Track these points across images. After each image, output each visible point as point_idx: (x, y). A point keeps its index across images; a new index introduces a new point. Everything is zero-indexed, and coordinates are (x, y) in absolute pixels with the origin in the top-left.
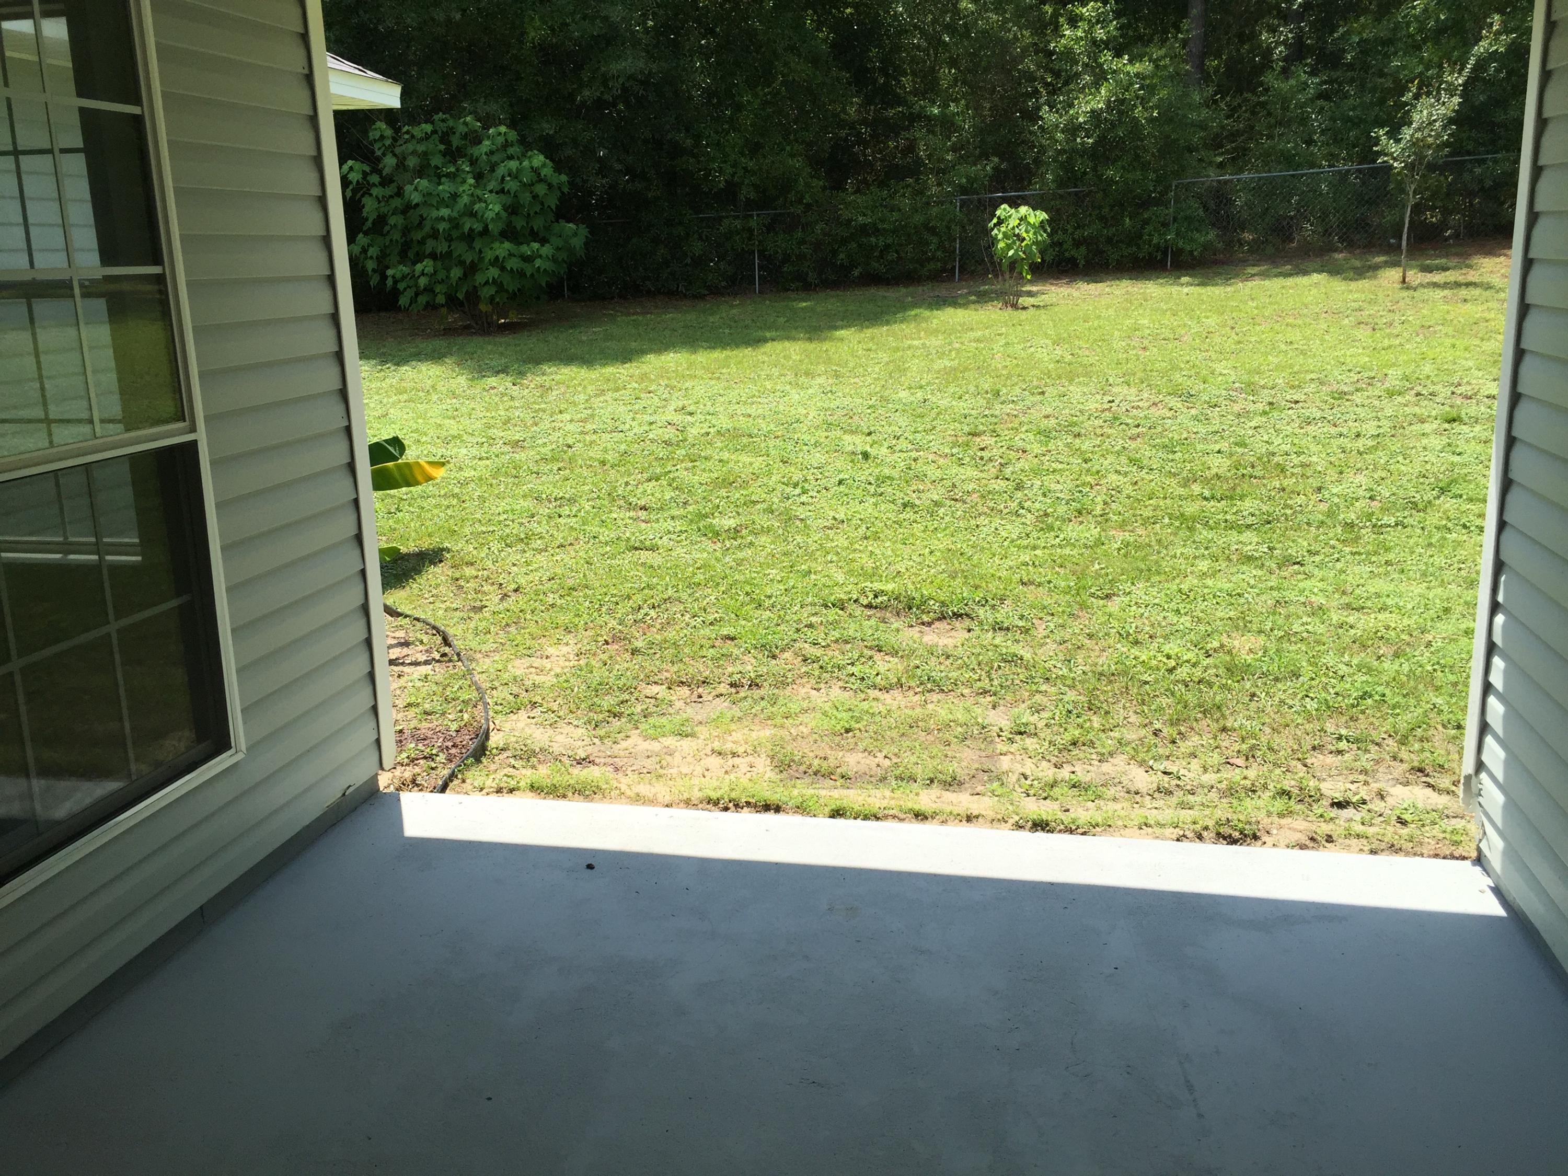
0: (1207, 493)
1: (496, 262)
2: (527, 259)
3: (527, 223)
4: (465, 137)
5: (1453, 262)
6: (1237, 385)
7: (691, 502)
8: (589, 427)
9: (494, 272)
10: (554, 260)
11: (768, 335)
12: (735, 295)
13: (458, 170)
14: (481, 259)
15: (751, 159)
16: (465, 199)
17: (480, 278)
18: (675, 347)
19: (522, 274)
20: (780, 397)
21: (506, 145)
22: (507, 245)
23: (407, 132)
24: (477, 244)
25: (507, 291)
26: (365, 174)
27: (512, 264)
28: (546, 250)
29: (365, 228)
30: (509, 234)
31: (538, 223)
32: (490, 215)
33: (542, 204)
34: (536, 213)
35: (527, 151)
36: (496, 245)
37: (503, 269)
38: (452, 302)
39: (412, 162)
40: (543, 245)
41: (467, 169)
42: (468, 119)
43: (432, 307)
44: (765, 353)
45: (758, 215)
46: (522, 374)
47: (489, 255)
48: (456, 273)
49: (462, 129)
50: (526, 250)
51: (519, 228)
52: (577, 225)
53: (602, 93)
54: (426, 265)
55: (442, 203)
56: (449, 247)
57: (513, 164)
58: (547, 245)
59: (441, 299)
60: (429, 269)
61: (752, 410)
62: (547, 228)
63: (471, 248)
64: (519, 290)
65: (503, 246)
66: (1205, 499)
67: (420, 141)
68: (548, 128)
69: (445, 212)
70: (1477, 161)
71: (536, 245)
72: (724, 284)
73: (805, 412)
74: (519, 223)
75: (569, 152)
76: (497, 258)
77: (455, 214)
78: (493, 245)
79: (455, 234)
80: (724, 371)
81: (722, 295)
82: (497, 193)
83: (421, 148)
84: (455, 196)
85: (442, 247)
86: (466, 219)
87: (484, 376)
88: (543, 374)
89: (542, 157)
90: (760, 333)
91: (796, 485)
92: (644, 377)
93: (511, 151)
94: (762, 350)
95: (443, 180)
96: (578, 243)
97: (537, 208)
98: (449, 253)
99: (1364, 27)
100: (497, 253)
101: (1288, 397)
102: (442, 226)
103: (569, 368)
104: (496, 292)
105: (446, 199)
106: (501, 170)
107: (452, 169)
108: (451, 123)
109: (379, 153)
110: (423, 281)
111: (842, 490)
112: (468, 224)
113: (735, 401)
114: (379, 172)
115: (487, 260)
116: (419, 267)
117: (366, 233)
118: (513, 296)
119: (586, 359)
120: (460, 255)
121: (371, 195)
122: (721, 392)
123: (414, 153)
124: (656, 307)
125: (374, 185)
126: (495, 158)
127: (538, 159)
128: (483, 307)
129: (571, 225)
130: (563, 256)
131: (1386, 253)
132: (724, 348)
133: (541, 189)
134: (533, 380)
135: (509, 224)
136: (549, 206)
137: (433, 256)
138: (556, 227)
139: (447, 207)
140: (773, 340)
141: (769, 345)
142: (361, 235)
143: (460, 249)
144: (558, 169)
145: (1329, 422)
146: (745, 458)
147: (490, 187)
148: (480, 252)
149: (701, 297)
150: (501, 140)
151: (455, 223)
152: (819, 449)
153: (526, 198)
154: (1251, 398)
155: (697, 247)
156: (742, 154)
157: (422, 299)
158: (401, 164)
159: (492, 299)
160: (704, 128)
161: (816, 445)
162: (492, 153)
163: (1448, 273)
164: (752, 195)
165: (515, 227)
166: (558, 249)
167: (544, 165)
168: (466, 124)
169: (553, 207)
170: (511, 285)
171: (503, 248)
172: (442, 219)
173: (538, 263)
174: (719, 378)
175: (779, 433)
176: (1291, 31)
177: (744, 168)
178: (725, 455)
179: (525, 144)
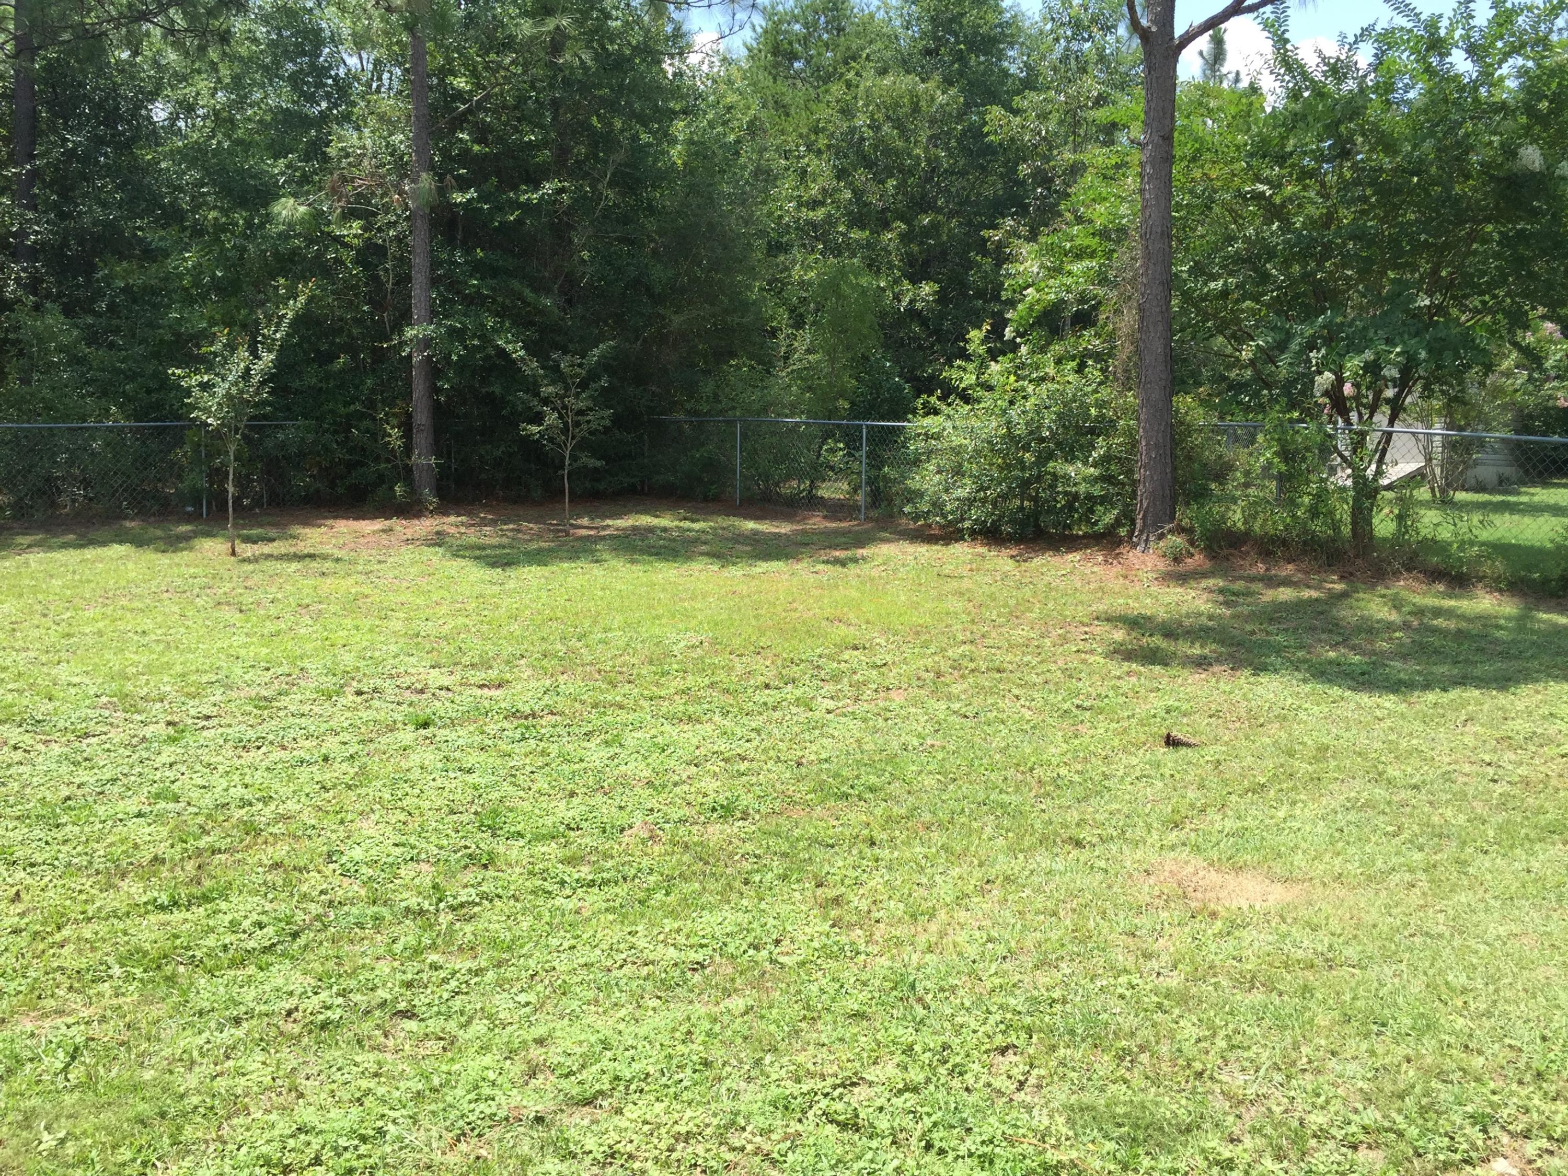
0: (164, 899)
5: (272, 533)
6: (104, 699)
66: (162, 908)
70: (276, 426)
99: (128, 272)
101: (193, 712)
131: (188, 522)
145: (272, 743)
154: (139, 718)
163: (275, 544)
176: (24, 270)
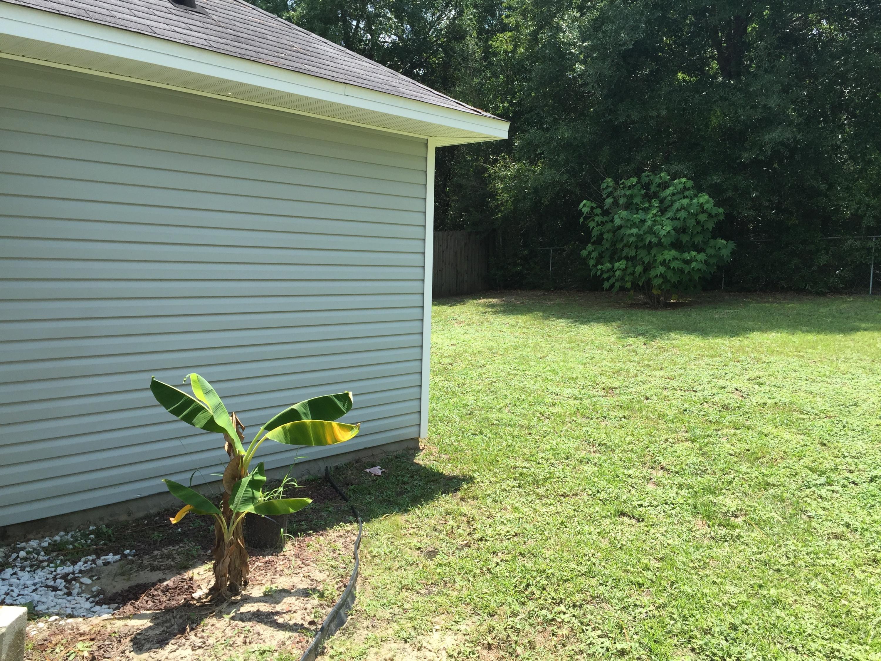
1: (664, 263)
2: (687, 262)
3: (691, 239)
4: (659, 185)
7: (709, 471)
8: (673, 383)
9: (661, 269)
10: (706, 262)
11: (863, 325)
12: (850, 294)
13: (650, 206)
14: (655, 261)
15: (874, 199)
16: (649, 223)
17: (653, 273)
18: (779, 328)
19: (682, 271)
20: (849, 379)
21: (685, 189)
22: (673, 253)
23: (623, 183)
24: (654, 251)
25: (669, 281)
26: (592, 208)
27: (675, 264)
28: (701, 257)
29: (592, 241)
30: (677, 245)
31: (698, 239)
32: (663, 233)
33: (703, 227)
34: (698, 233)
35: (699, 193)
36: (666, 252)
37: (669, 268)
38: (636, 287)
39: (622, 201)
40: (698, 253)
41: (656, 205)
42: (662, 174)
43: (622, 289)
44: (853, 340)
45: (876, 239)
46: (654, 337)
47: (660, 258)
48: (639, 269)
49: (657, 180)
50: (686, 256)
51: (684, 242)
52: (727, 241)
53: (758, 155)
54: (620, 265)
55: (634, 225)
56: (636, 252)
57: (686, 201)
58: (702, 254)
59: (628, 285)
60: (623, 266)
61: (814, 388)
62: (706, 243)
63: (649, 253)
64: (678, 281)
65: (670, 253)
67: (630, 188)
68: (716, 179)
69: (634, 231)
71: (694, 253)
72: (841, 286)
73: (866, 396)
74: (685, 238)
75: (730, 194)
76: (665, 260)
77: (641, 232)
78: (663, 252)
79: (640, 244)
80: (811, 351)
81: (841, 293)
82: (671, 220)
83: (628, 192)
84: (643, 221)
85: (632, 253)
86: (648, 235)
87: (629, 337)
88: (668, 339)
89: (706, 197)
90: (857, 324)
91: (822, 474)
92: (741, 348)
93: (687, 193)
94: (852, 337)
95: (640, 211)
96: (725, 253)
97: (699, 229)
98: (636, 256)
100: (665, 257)
102: (632, 239)
103: (688, 336)
104: (662, 282)
105: (637, 223)
106: (677, 205)
107: (647, 205)
108: (652, 178)
109: (604, 196)
110: (618, 273)
111: (871, 488)
112: (649, 238)
113: (805, 377)
114: (602, 207)
115: (658, 261)
116: (617, 265)
117: (593, 244)
118: (674, 286)
119: (703, 332)
120: (642, 258)
121: (594, 220)
122: (797, 368)
123: (625, 195)
124: (785, 299)
125: (597, 215)
126: (674, 198)
127: (704, 198)
128: (655, 292)
129: (723, 241)
130: (712, 261)
132: (819, 332)
133: (703, 217)
134: (659, 342)
135: (678, 240)
136: (707, 228)
137: (626, 258)
138: (712, 242)
139: (637, 227)
140: (865, 330)
141: (859, 334)
142: (590, 245)
143: (642, 254)
144: (717, 205)
146: (785, 434)
147: (667, 216)
148: (655, 256)
149: (823, 294)
150: (681, 186)
151: (640, 237)
152: (866, 436)
153: (692, 222)
155: (823, 259)
156: (867, 195)
157: (617, 285)
158: (616, 203)
159: (660, 287)
160: (838, 177)
161: (863, 431)
162: (674, 194)
164: (872, 223)
165: (682, 241)
166: (711, 256)
167: (707, 202)
168: (661, 178)
169: (711, 229)
170: (674, 279)
171: (669, 254)
172: (632, 235)
173: (694, 264)
174: (802, 356)
175: (832, 414)
177: (867, 205)
178: (769, 428)
179: (699, 189)
